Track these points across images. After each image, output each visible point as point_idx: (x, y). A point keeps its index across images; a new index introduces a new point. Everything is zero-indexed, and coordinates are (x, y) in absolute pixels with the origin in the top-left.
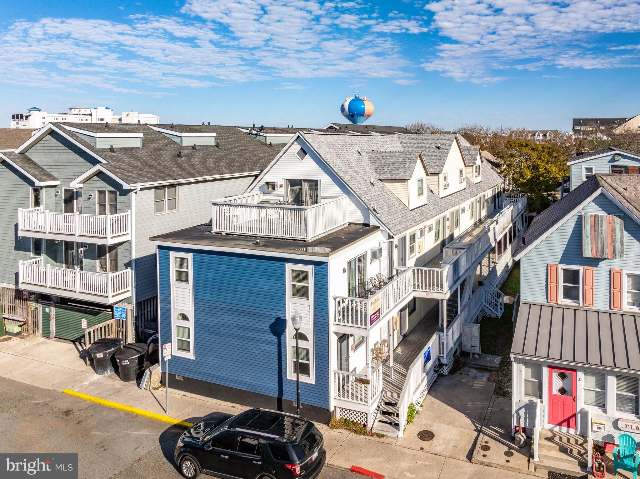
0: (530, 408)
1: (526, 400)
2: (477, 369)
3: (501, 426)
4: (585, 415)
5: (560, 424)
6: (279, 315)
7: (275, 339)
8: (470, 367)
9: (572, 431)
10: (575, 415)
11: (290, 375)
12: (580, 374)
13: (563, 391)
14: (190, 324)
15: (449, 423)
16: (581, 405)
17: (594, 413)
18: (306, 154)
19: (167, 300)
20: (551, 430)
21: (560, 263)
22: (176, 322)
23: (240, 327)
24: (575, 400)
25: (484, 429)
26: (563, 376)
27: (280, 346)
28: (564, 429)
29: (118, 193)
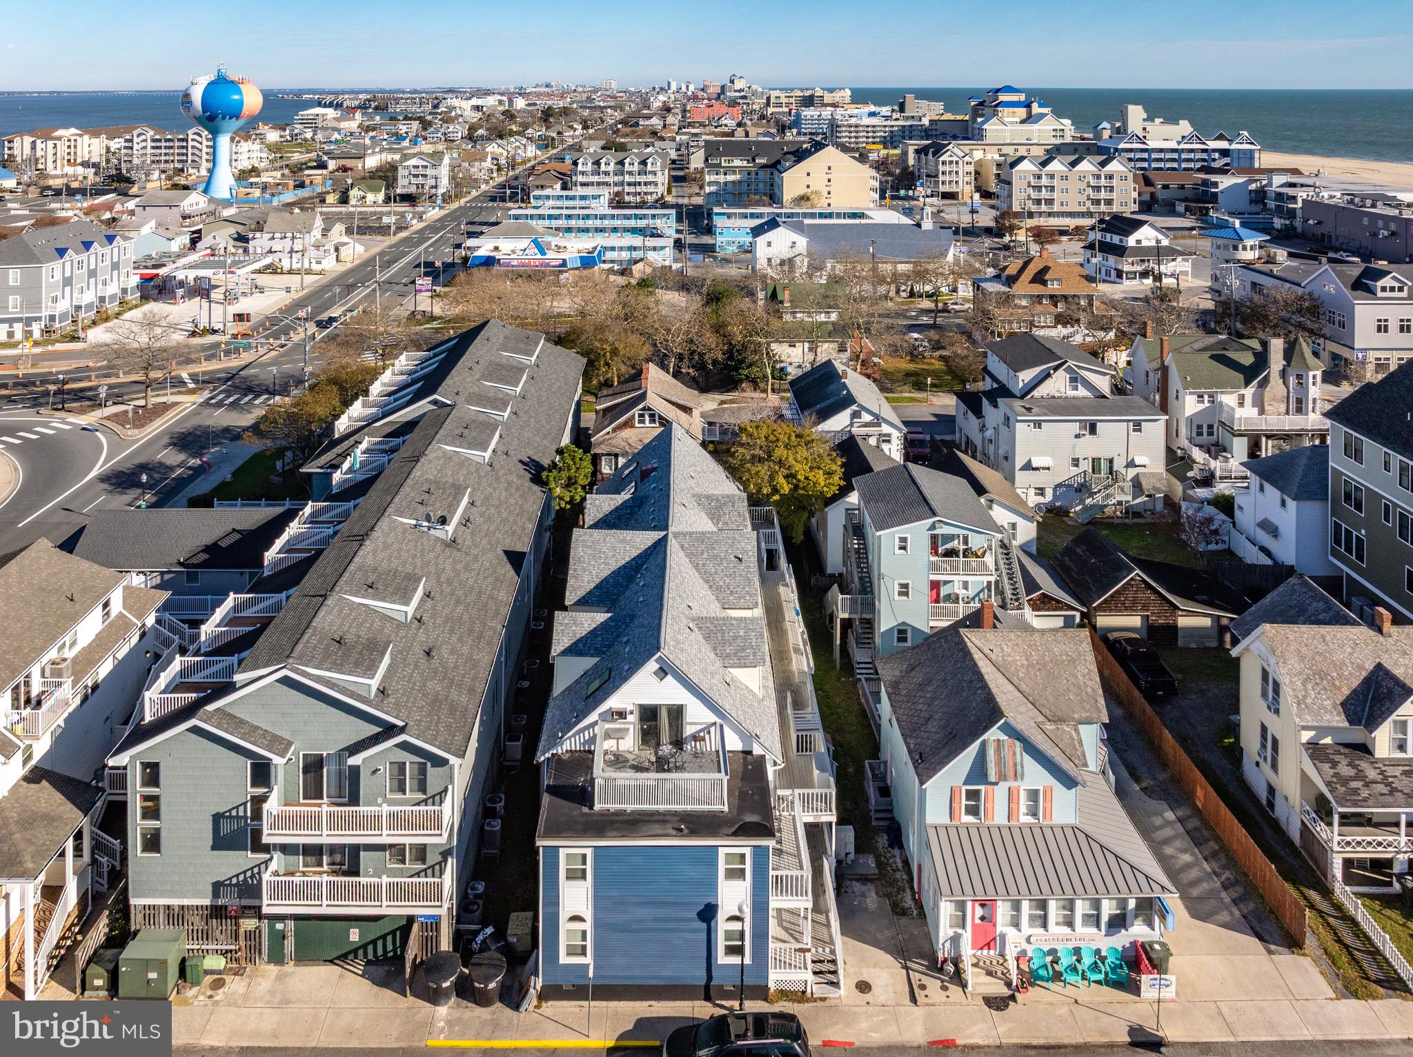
0: (955, 940)
1: (951, 933)
2: (857, 880)
3: (922, 957)
4: (1003, 937)
5: (982, 949)
6: (711, 900)
7: (704, 925)
8: (851, 880)
9: (992, 952)
10: (994, 939)
11: (722, 959)
12: (999, 903)
13: (982, 918)
14: (588, 926)
15: (875, 966)
16: (1000, 929)
17: (1011, 932)
18: (666, 674)
19: (554, 902)
20: (974, 955)
21: (965, 784)
22: (564, 926)
23: (655, 920)
24: (995, 925)
25: (909, 964)
26: (983, 906)
27: (710, 933)
28: (985, 952)
29: (429, 764)
